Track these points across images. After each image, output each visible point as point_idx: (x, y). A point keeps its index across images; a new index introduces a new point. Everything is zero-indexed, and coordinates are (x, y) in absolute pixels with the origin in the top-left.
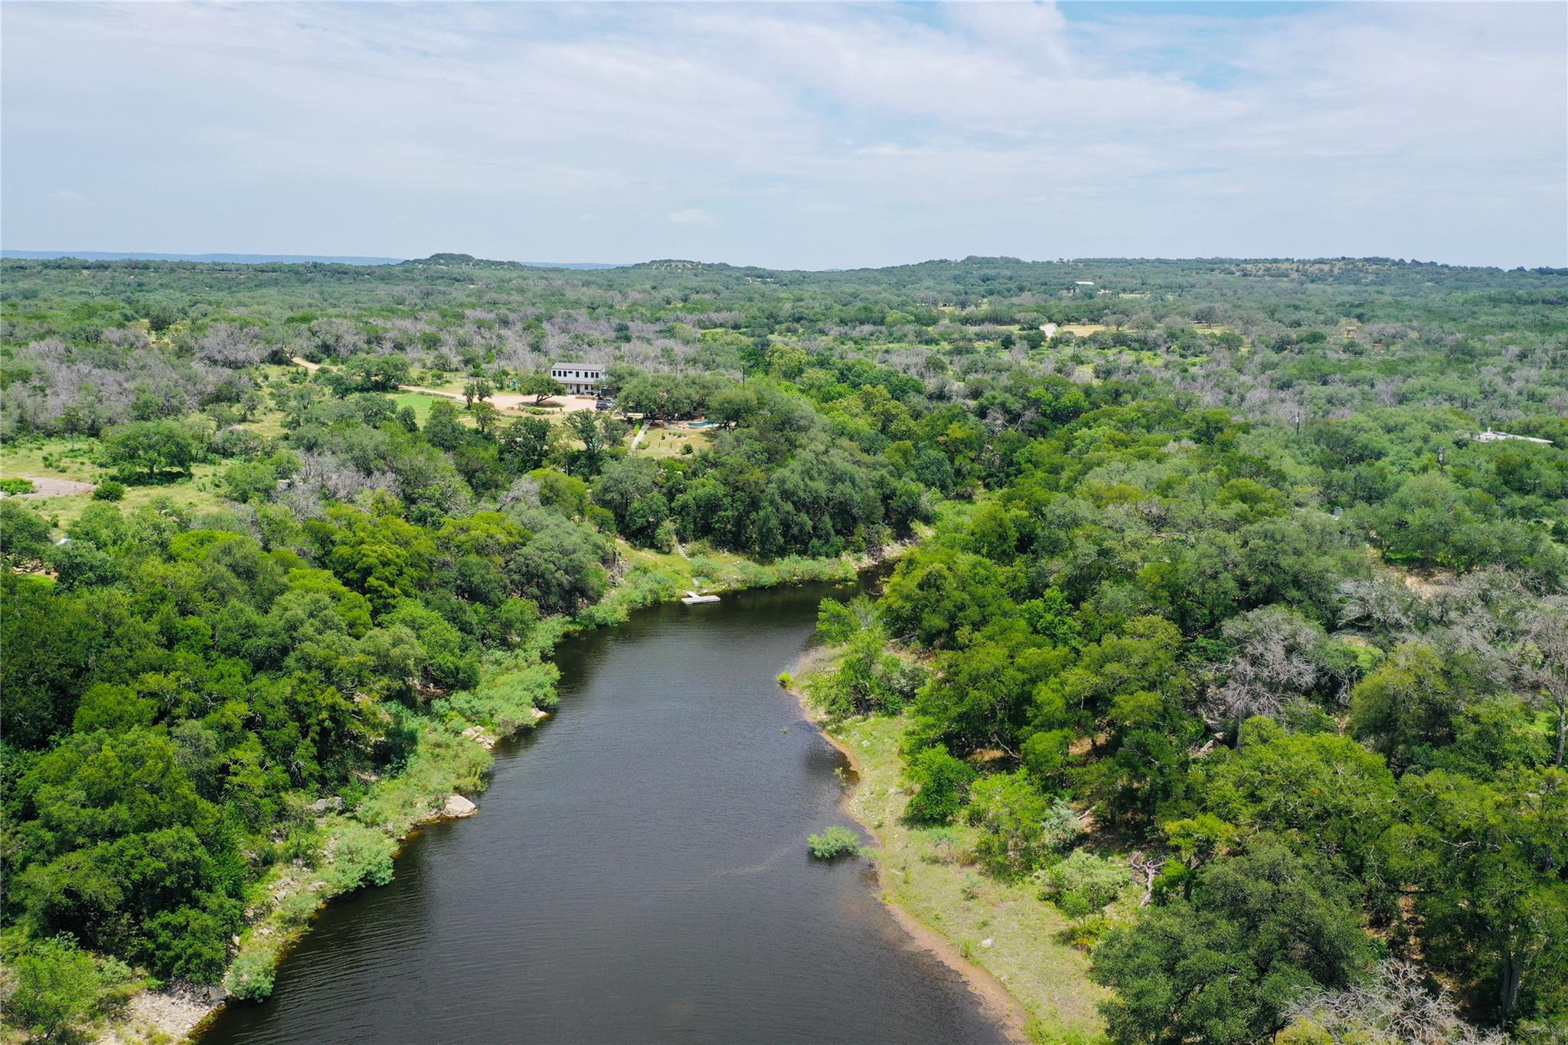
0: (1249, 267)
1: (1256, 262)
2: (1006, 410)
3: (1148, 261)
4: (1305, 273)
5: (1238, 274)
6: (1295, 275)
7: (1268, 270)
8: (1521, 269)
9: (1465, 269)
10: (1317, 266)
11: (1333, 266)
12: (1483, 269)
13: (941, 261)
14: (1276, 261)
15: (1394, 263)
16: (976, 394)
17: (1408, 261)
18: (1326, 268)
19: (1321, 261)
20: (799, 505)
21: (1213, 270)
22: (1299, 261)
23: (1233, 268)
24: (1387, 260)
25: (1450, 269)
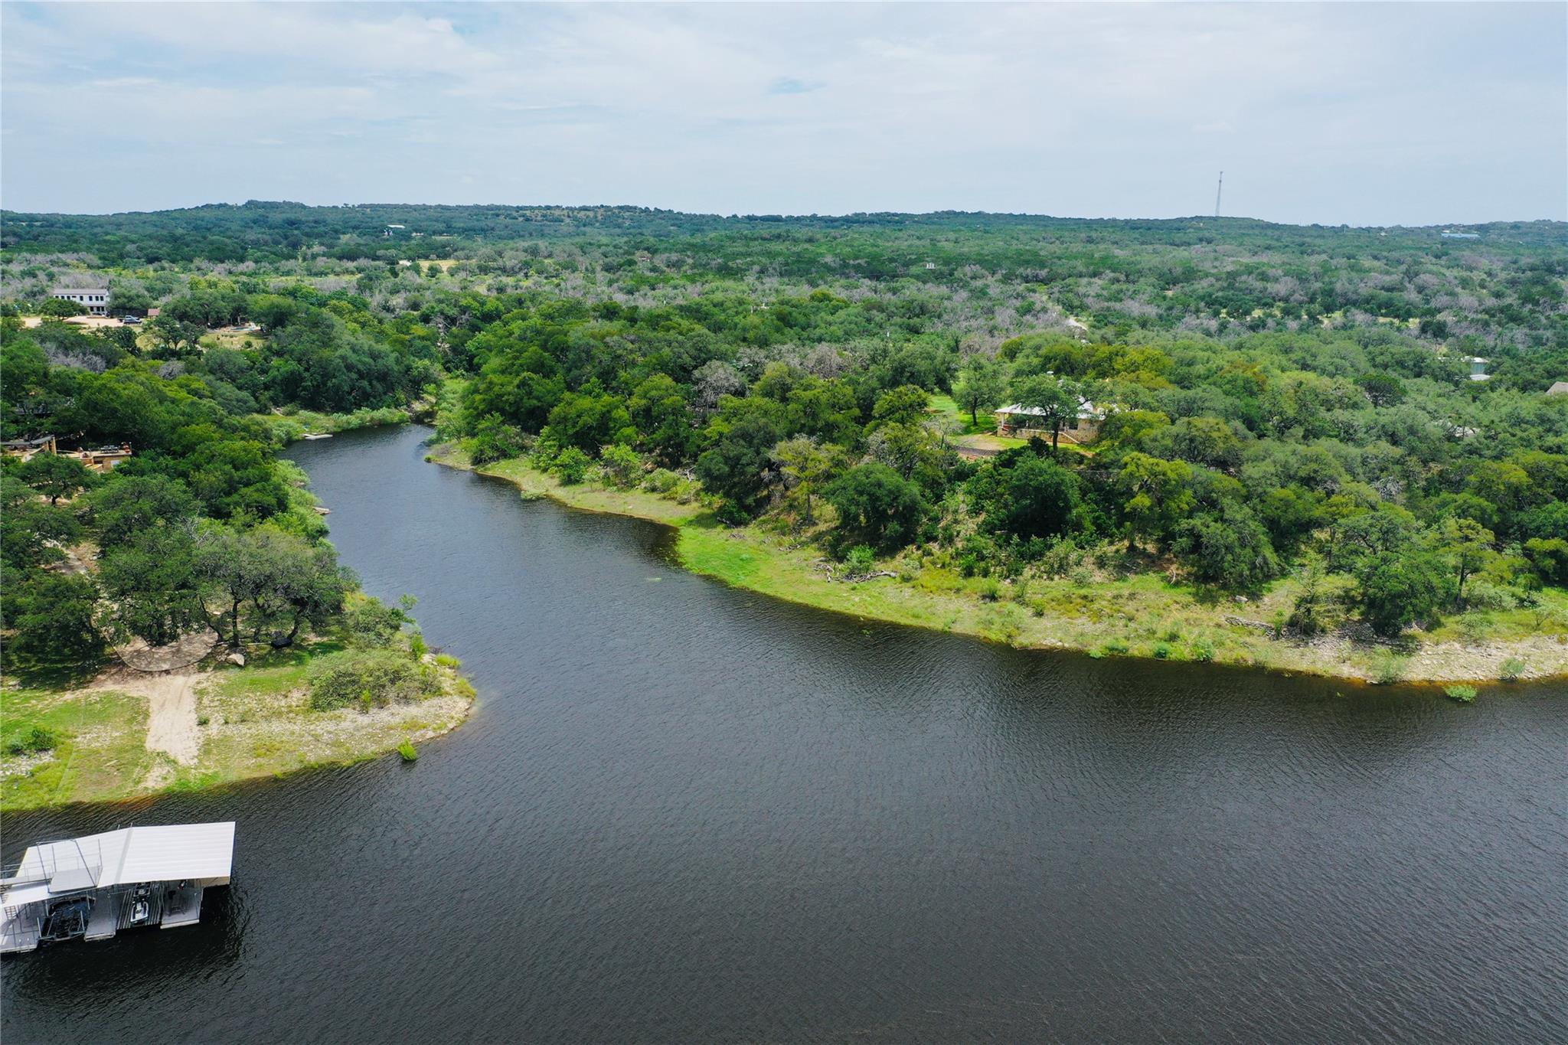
0: (528, 213)
1: (532, 208)
2: (446, 317)
3: (430, 207)
4: (575, 219)
5: (521, 219)
6: (567, 220)
7: (544, 216)
8: (735, 216)
9: (695, 215)
10: (583, 213)
11: (596, 212)
12: (708, 216)
13: (220, 206)
14: (548, 208)
15: (642, 211)
16: (415, 306)
17: (652, 209)
18: (591, 214)
19: (585, 209)
20: (361, 376)
21: (498, 215)
22: (567, 208)
23: (515, 214)
24: (635, 208)
25: (685, 216)
